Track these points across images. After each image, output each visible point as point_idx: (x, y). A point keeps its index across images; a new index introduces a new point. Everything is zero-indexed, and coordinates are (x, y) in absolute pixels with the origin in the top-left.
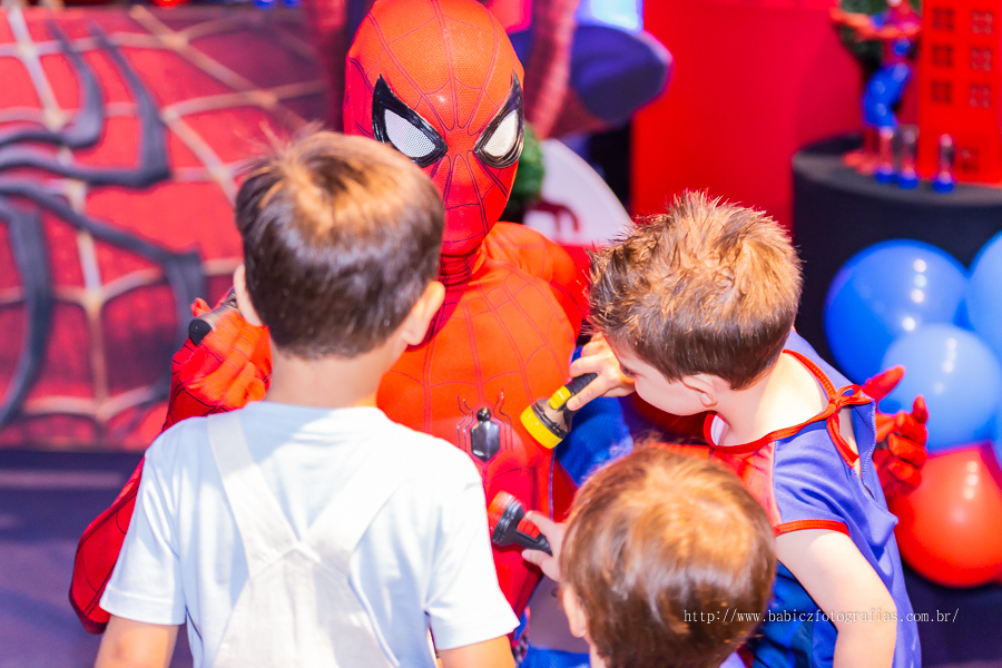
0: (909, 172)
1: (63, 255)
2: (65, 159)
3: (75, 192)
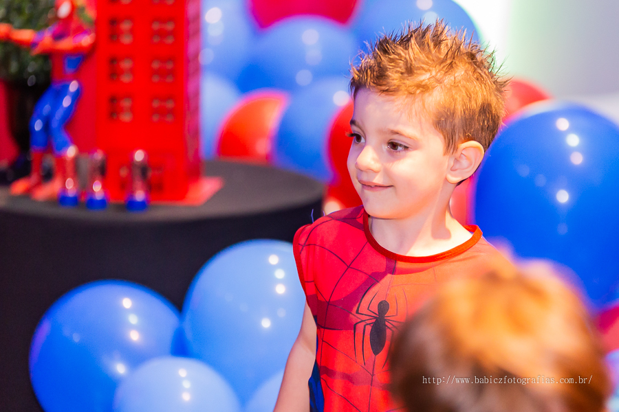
0: (97, 189)
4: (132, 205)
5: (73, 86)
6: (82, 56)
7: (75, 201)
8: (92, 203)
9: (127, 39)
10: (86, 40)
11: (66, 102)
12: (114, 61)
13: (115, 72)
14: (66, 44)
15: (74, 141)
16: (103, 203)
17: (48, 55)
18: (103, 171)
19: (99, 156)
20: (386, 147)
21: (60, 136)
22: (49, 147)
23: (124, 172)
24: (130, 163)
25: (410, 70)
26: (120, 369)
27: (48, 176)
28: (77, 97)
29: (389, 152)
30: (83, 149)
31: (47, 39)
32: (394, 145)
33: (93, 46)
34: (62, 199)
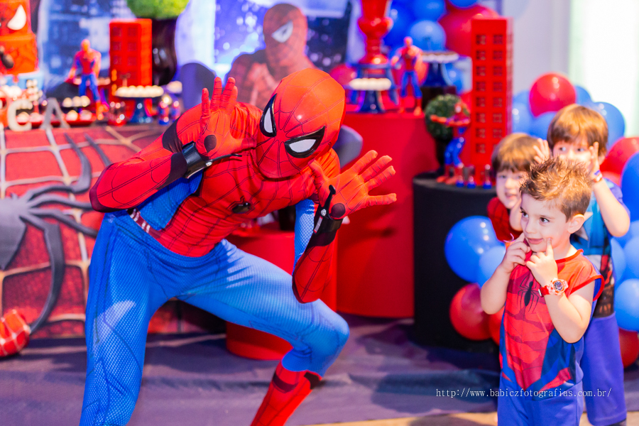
0: (472, 180)
1: (70, 244)
2: (72, 199)
3: (77, 214)
4: (485, 187)
5: (462, 140)
6: (464, 128)
7: (463, 185)
8: (470, 186)
9: (483, 121)
10: (467, 122)
11: (459, 146)
12: (478, 130)
13: (478, 134)
14: (459, 123)
15: (462, 161)
16: (473, 186)
17: (452, 128)
18: (473, 173)
19: (472, 167)
20: (539, 221)
21: (456, 159)
22: (452, 163)
23: (482, 173)
24: (484, 170)
25: (548, 187)
26: (481, 251)
27: (451, 175)
28: (463, 144)
29: (540, 223)
30: (466, 165)
31: (452, 121)
32: (543, 219)
33: (470, 124)
34: (458, 184)
